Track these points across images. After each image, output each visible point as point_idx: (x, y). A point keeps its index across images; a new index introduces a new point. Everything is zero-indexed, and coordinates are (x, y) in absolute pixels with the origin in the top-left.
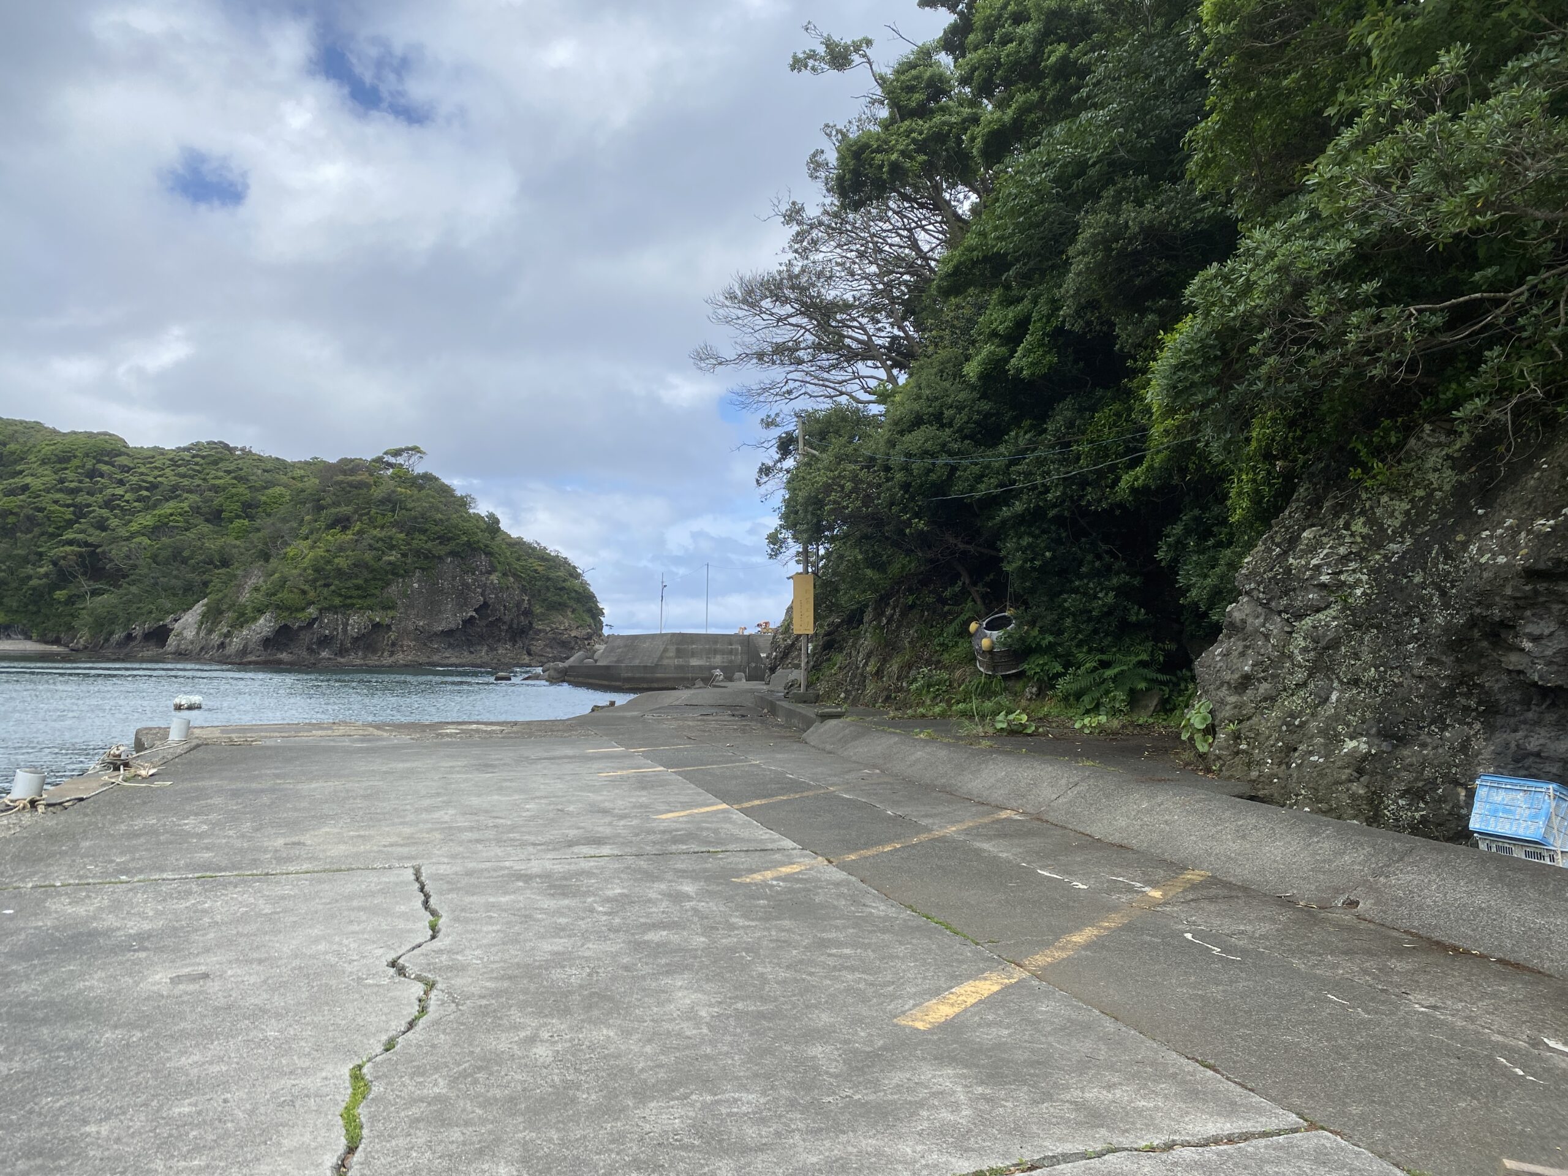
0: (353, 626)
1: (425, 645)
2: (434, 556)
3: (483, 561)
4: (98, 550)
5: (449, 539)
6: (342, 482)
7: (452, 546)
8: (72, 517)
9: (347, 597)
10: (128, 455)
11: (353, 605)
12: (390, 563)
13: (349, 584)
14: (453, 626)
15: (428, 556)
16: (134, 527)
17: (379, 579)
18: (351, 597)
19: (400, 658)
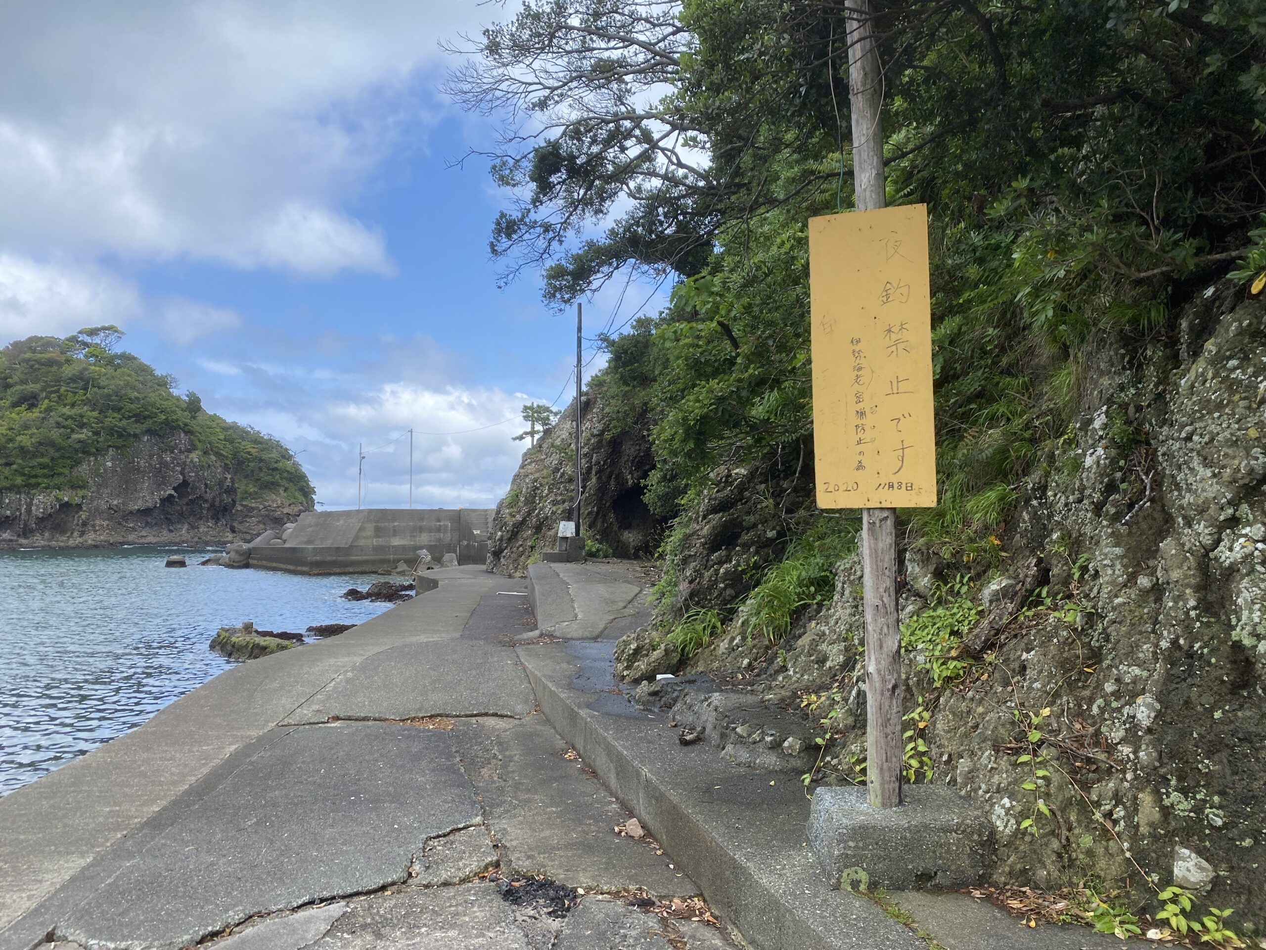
0: (37, 506)
1: (120, 524)
2: (130, 435)
3: (182, 439)
5: (145, 418)
6: (29, 360)
7: (148, 424)
9: (30, 477)
11: (39, 484)
12: (80, 441)
13: (34, 462)
14: (150, 504)
15: (122, 434)
17: (69, 458)
18: (36, 476)
19: (90, 538)
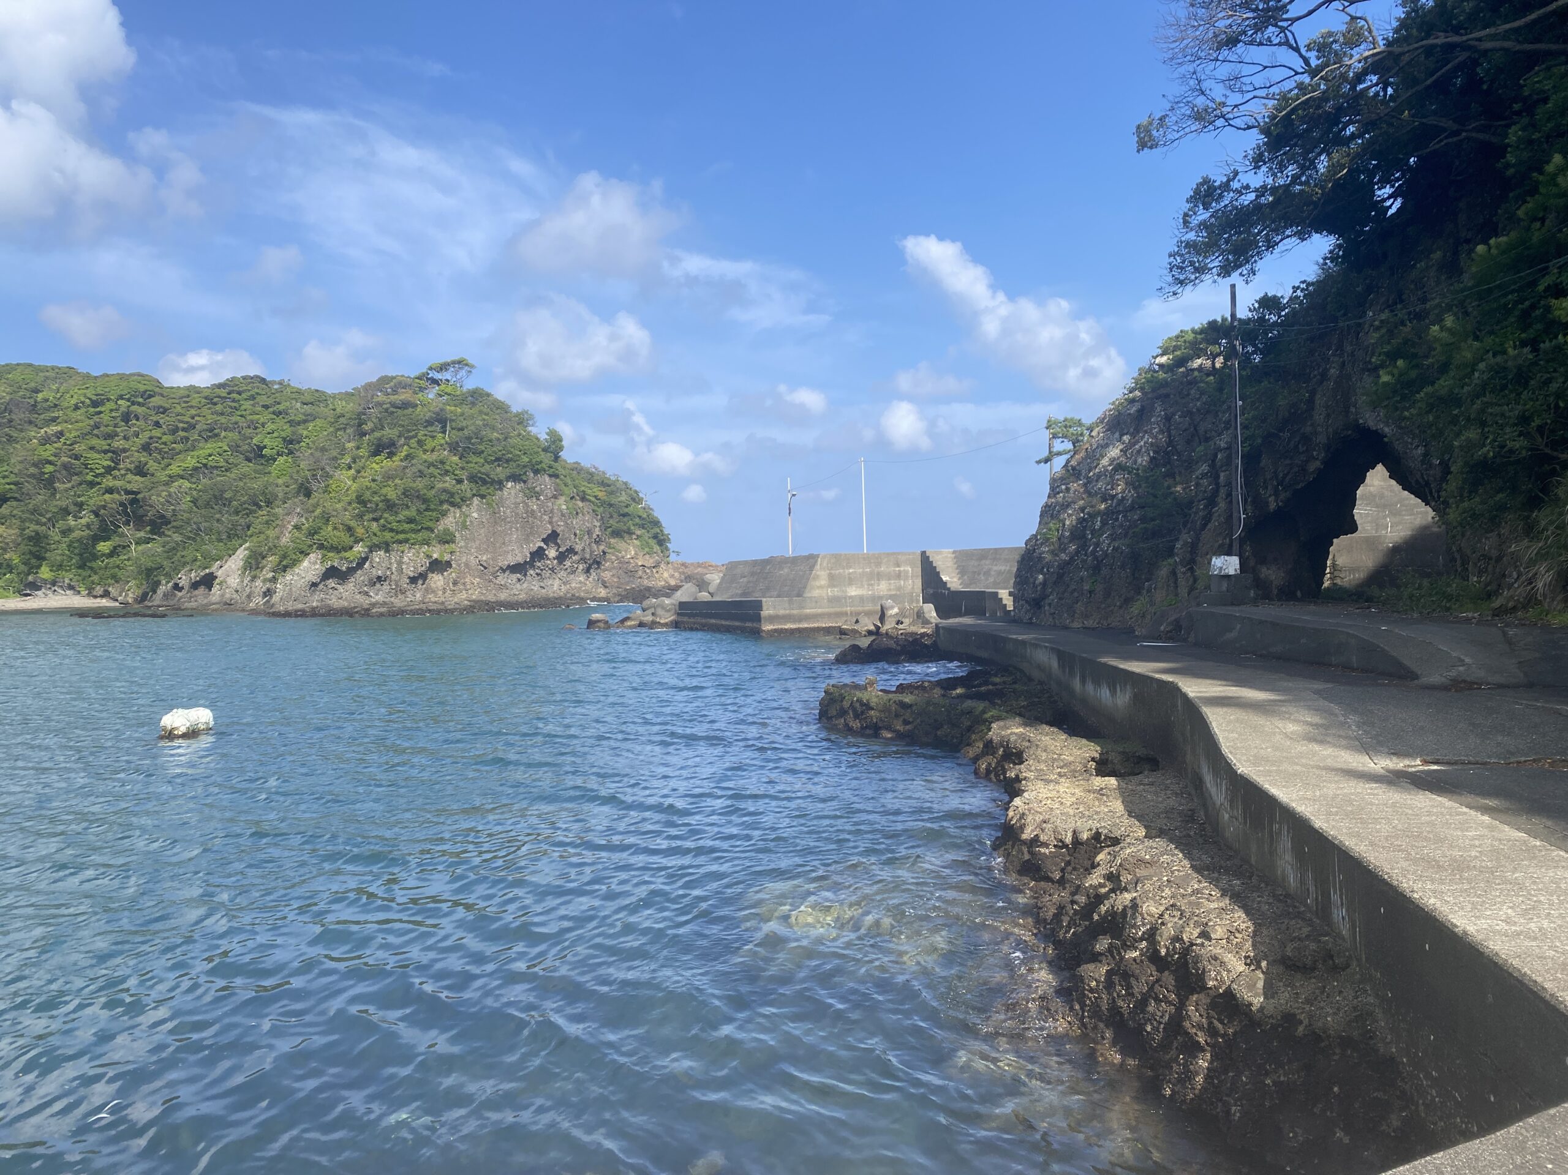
0: (408, 564)
1: (490, 582)
2: (493, 481)
3: (548, 484)
4: (139, 496)
5: (508, 461)
6: (384, 403)
7: (511, 467)
8: (109, 463)
9: (398, 532)
10: (162, 395)
11: (406, 540)
12: (444, 491)
13: (400, 516)
14: (520, 559)
15: (486, 481)
16: (174, 469)
17: (433, 510)
18: (403, 532)
